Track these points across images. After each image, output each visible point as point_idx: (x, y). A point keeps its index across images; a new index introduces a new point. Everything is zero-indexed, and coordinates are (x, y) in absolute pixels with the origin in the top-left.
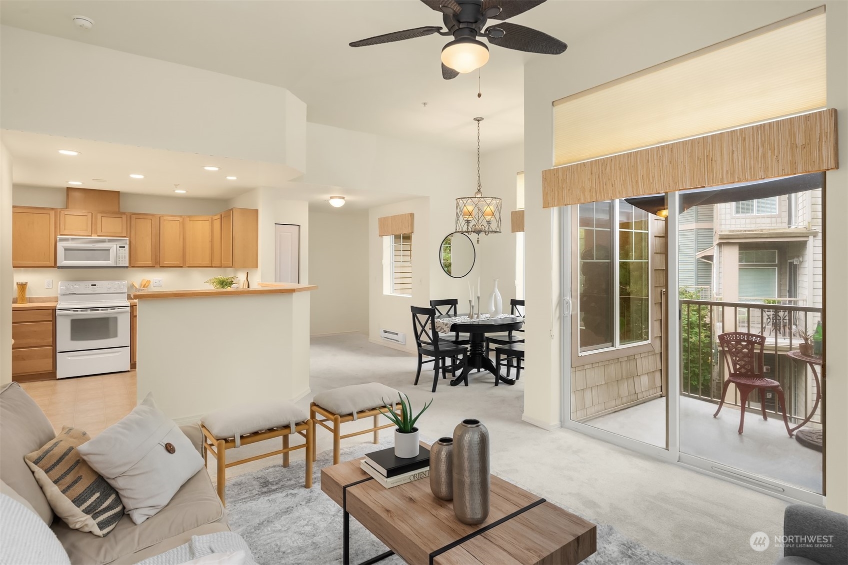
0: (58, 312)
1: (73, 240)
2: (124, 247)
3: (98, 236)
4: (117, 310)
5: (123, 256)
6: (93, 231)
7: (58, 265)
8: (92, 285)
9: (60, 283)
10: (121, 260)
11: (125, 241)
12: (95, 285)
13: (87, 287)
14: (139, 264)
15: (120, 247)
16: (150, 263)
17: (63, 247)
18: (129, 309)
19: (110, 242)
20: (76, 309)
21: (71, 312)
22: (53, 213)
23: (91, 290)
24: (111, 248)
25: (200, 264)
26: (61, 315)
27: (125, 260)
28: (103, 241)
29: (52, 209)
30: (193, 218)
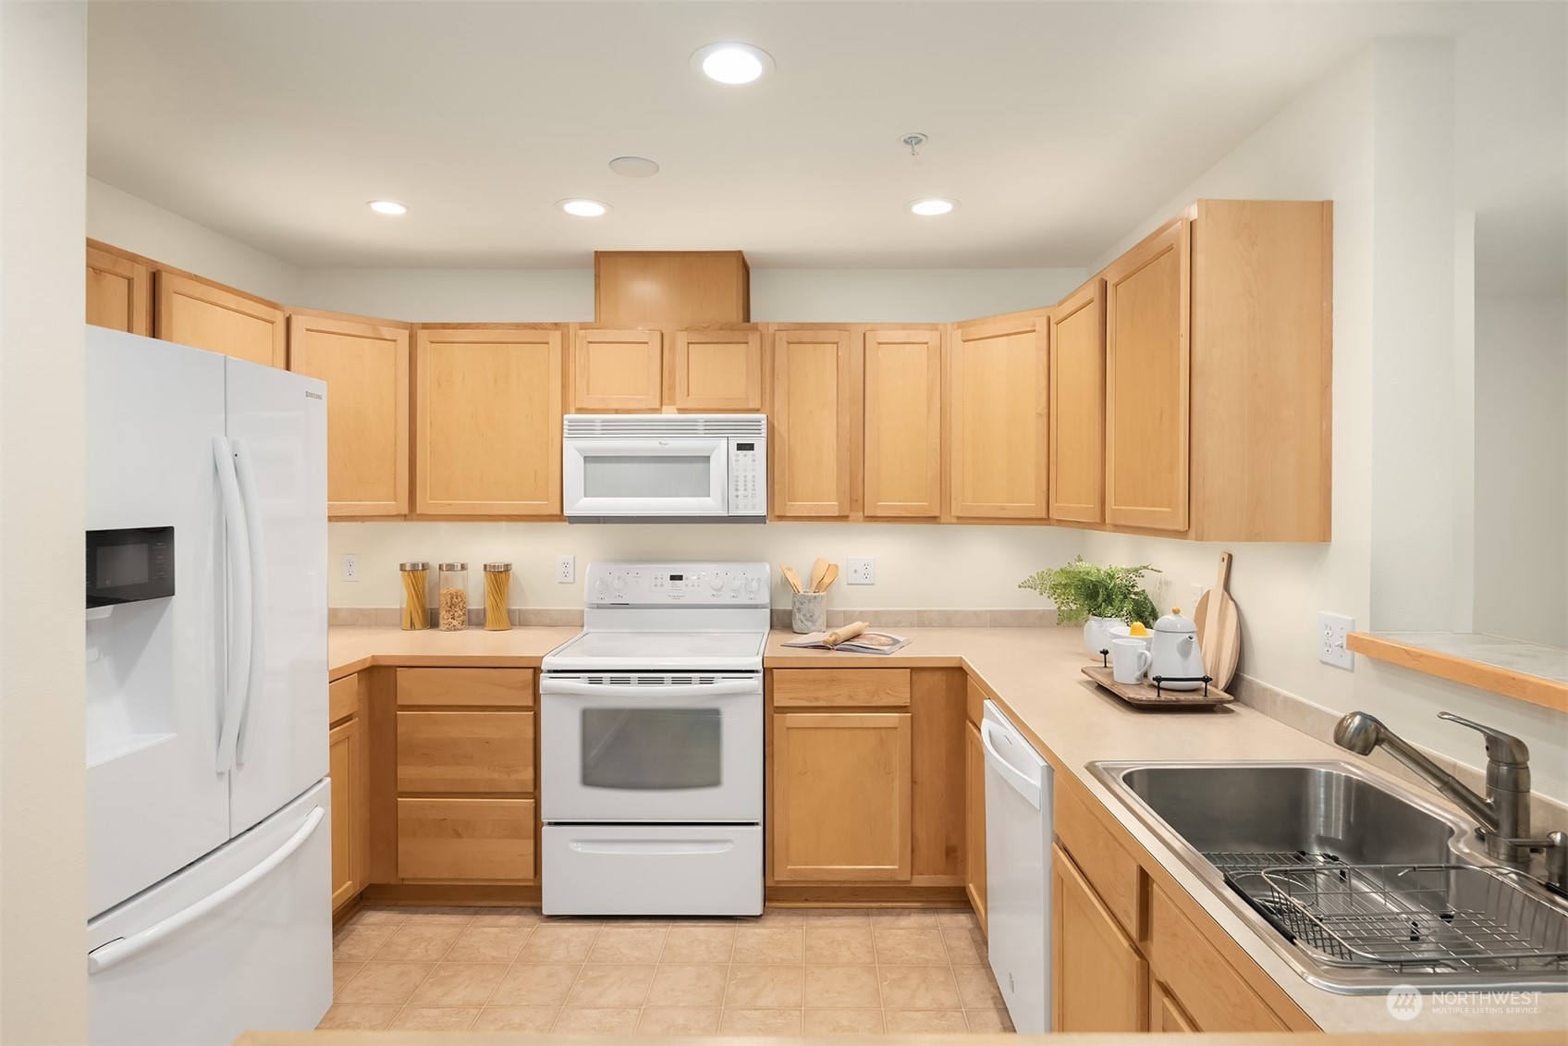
0: (546, 682)
1: (608, 429)
2: (750, 447)
3: (681, 411)
4: (722, 684)
5: (749, 479)
6: (665, 395)
7: (567, 513)
8: (673, 578)
9: (589, 566)
10: (741, 493)
11: (752, 427)
12: (680, 578)
13: (659, 582)
14: (799, 507)
15: (741, 447)
16: (831, 506)
17: (580, 451)
19: (713, 430)
21: (580, 684)
22: (555, 337)
23: (668, 592)
24: (713, 450)
25: (1003, 508)
26: (555, 693)
27: (754, 496)
28: (688, 429)
29: (556, 326)
30: (975, 332)
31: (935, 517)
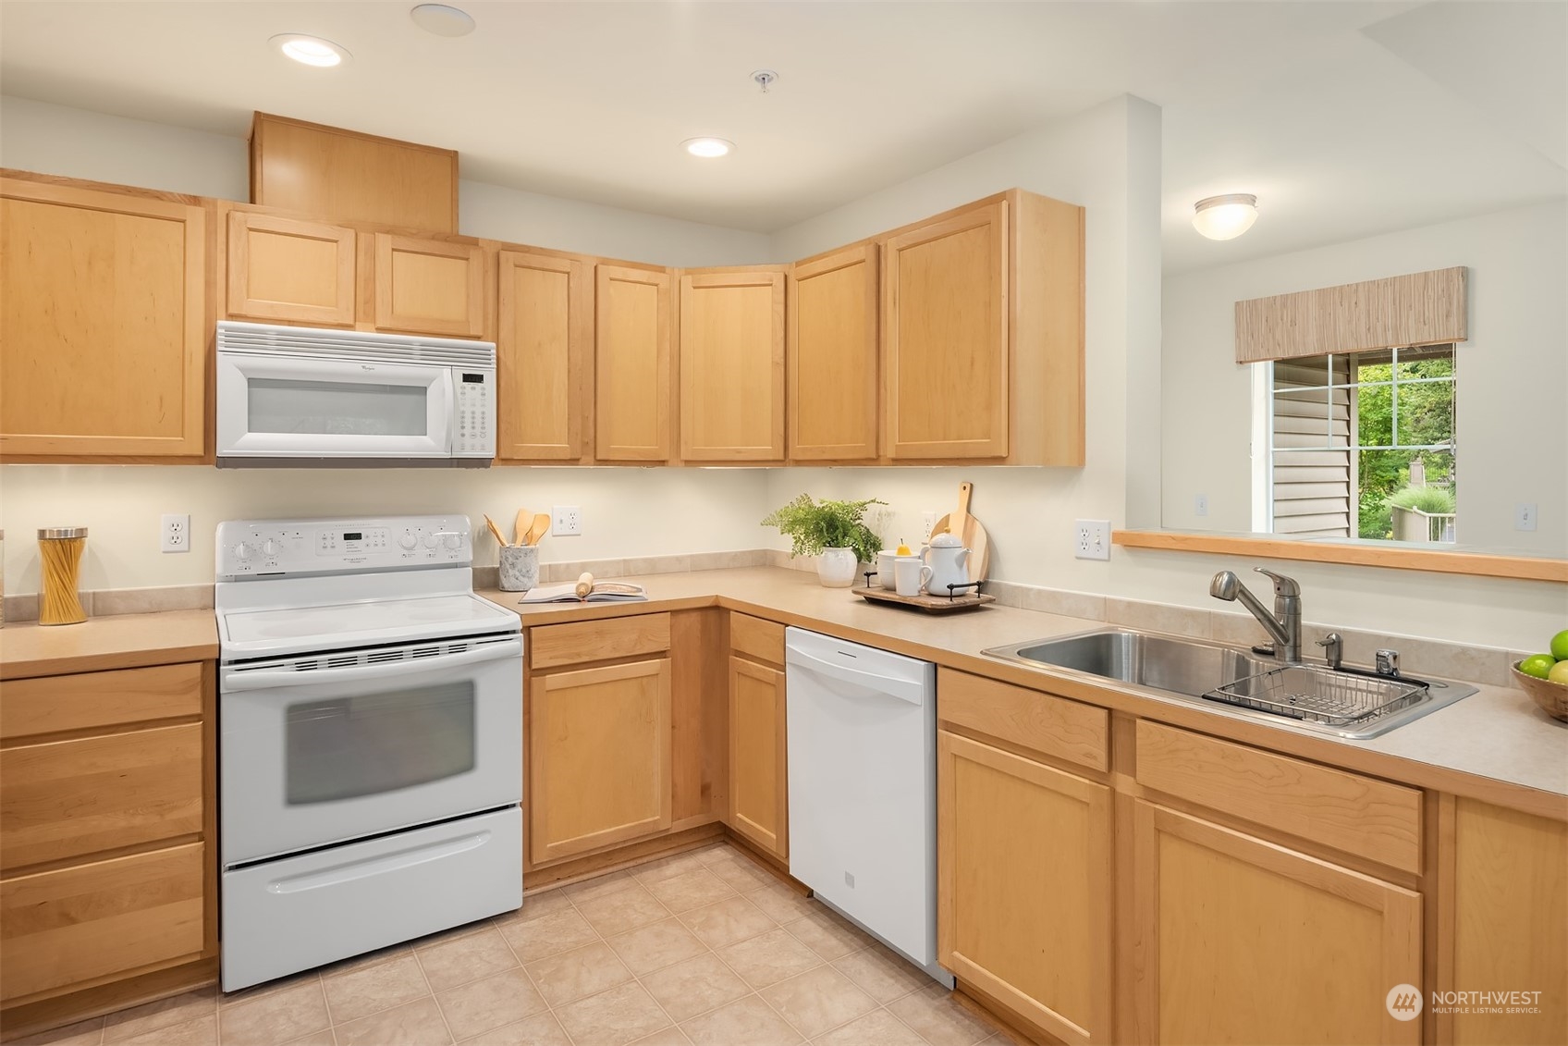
0: (230, 676)
1: (285, 343)
2: (478, 379)
3: (380, 330)
4: (477, 651)
5: (478, 416)
6: (364, 309)
7: (223, 450)
8: (347, 537)
9: (221, 527)
10: (467, 431)
11: (482, 355)
12: (358, 536)
13: (329, 542)
14: (530, 447)
15: (467, 378)
16: (561, 446)
17: (243, 370)
18: (517, 643)
19: (430, 355)
20: (304, 658)
21: (285, 673)
22: (196, 216)
23: (342, 554)
24: (432, 380)
25: (739, 452)
26: (243, 691)
27: (483, 435)
28: (404, 352)
29: (195, 200)
30: (707, 279)
31: (664, 461)
